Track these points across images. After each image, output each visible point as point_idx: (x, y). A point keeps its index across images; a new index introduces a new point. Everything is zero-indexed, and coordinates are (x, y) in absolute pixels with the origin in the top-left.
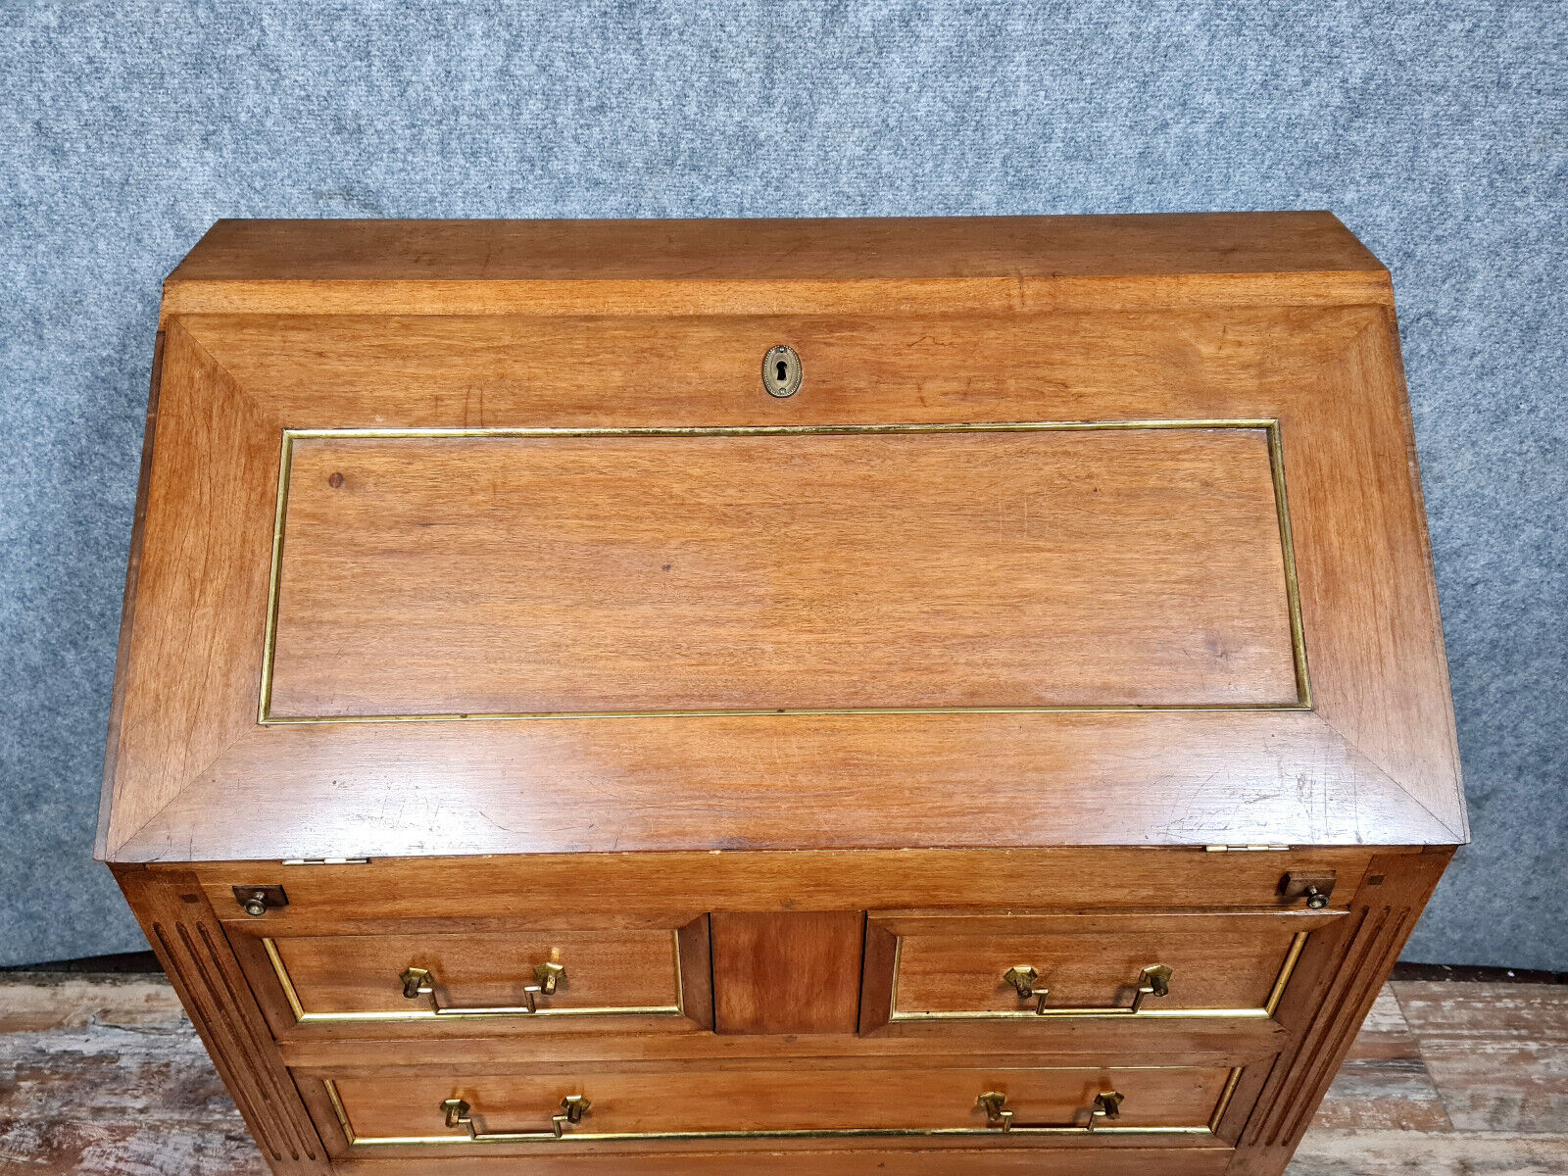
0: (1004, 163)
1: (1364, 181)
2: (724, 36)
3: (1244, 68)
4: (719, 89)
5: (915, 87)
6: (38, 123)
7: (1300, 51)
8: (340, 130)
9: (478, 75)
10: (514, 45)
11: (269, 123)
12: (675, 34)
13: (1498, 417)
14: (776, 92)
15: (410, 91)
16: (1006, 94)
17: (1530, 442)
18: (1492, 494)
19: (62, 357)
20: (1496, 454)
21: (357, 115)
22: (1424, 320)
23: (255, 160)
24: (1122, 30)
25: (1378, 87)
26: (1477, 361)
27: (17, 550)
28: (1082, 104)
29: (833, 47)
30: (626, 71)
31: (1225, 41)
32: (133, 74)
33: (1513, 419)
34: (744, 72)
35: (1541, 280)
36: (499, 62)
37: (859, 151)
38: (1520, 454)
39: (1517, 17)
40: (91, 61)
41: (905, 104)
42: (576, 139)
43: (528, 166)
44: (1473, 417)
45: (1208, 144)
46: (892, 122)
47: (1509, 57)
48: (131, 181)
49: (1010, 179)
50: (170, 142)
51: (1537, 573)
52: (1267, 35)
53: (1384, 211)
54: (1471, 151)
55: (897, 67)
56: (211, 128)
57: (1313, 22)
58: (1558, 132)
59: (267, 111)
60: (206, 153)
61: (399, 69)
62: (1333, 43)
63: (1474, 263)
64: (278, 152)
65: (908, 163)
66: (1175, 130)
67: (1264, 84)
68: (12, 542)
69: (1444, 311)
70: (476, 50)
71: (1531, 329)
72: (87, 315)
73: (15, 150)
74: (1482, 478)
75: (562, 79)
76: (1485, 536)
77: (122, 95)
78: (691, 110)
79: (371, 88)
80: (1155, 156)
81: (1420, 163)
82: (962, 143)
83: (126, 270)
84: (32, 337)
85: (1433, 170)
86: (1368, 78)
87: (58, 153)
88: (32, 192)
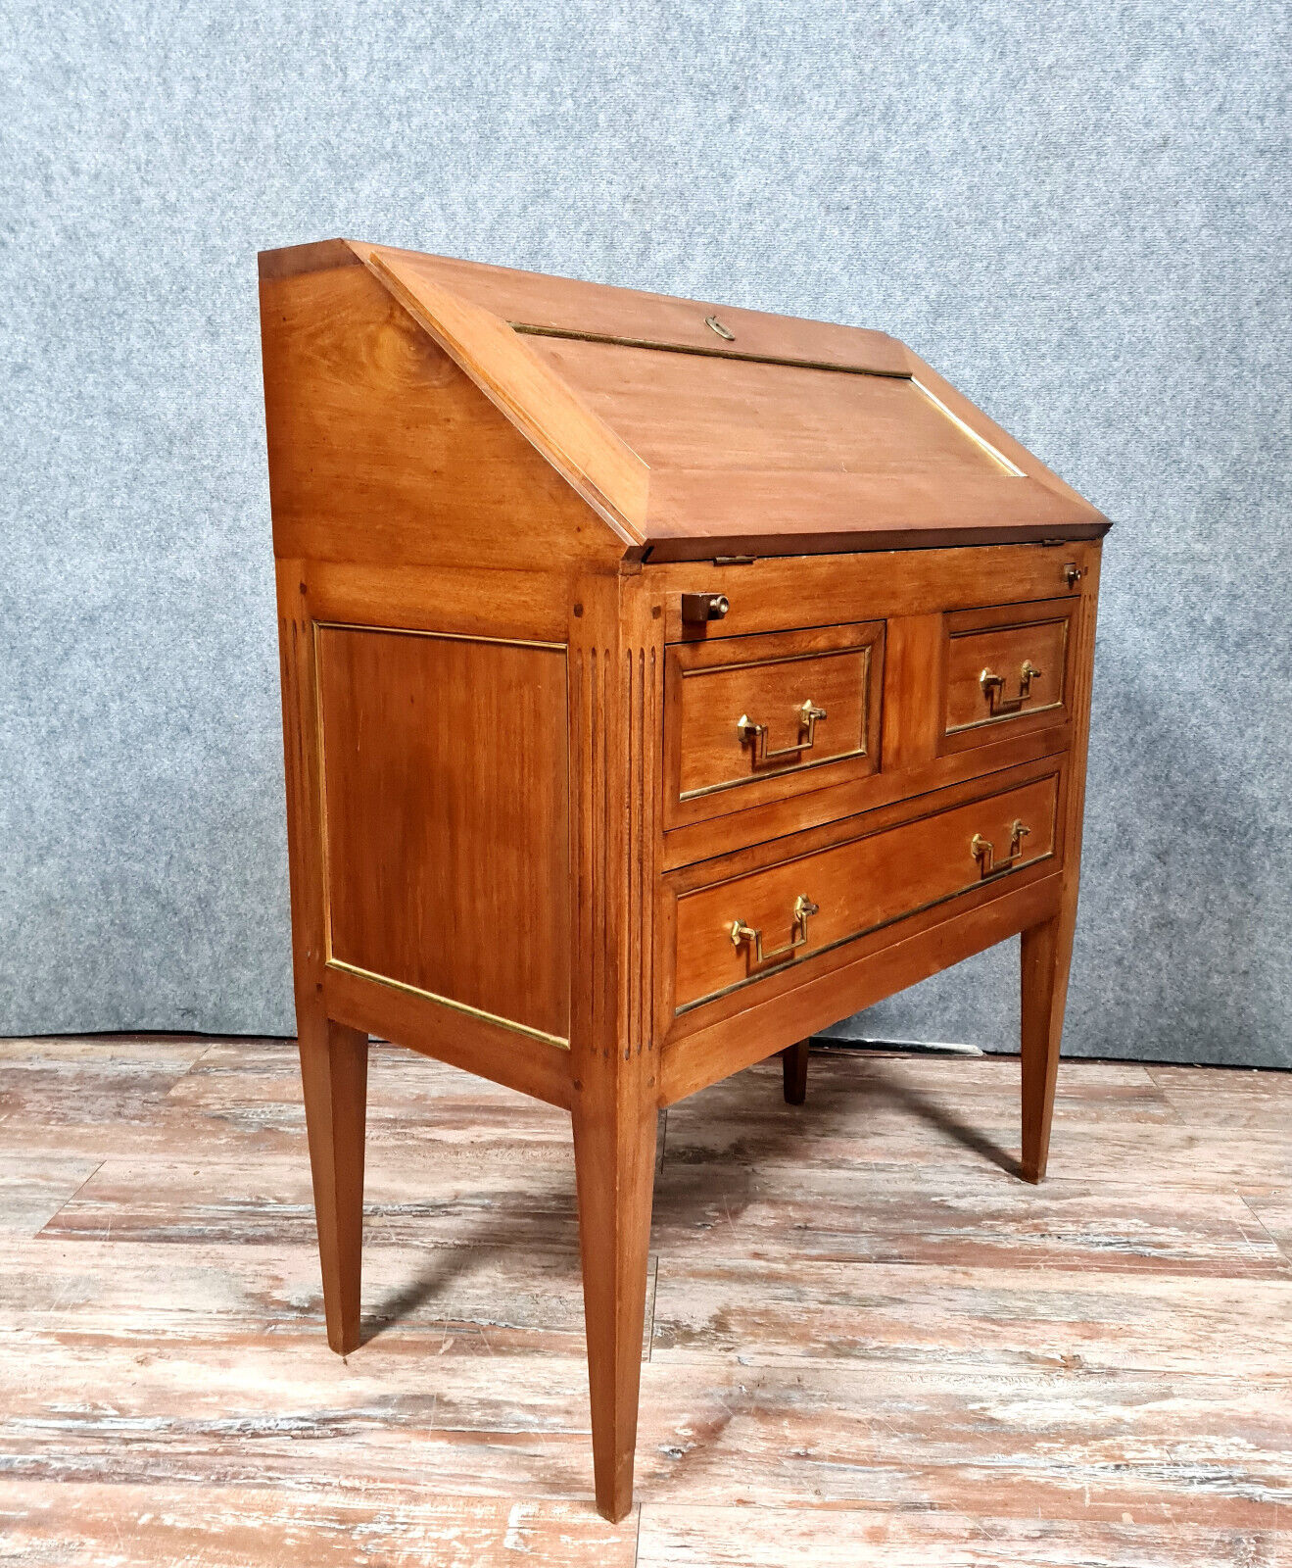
3: (871, 292)
6: (209, 318)
7: (899, 282)
19: (181, 468)
24: (799, 269)
25: (946, 299)
27: (106, 615)
29: (643, 273)
31: (858, 277)
47: (1010, 280)
51: (1138, 632)
52: (880, 274)
53: (967, 373)
54: (1007, 334)
57: (903, 266)
58: (1050, 320)
62: (916, 277)
63: (1028, 402)
67: (884, 301)
68: (105, 608)
71: (1074, 444)
73: (191, 334)
85: (989, 345)
86: (940, 294)
87: (215, 335)
88: (193, 359)
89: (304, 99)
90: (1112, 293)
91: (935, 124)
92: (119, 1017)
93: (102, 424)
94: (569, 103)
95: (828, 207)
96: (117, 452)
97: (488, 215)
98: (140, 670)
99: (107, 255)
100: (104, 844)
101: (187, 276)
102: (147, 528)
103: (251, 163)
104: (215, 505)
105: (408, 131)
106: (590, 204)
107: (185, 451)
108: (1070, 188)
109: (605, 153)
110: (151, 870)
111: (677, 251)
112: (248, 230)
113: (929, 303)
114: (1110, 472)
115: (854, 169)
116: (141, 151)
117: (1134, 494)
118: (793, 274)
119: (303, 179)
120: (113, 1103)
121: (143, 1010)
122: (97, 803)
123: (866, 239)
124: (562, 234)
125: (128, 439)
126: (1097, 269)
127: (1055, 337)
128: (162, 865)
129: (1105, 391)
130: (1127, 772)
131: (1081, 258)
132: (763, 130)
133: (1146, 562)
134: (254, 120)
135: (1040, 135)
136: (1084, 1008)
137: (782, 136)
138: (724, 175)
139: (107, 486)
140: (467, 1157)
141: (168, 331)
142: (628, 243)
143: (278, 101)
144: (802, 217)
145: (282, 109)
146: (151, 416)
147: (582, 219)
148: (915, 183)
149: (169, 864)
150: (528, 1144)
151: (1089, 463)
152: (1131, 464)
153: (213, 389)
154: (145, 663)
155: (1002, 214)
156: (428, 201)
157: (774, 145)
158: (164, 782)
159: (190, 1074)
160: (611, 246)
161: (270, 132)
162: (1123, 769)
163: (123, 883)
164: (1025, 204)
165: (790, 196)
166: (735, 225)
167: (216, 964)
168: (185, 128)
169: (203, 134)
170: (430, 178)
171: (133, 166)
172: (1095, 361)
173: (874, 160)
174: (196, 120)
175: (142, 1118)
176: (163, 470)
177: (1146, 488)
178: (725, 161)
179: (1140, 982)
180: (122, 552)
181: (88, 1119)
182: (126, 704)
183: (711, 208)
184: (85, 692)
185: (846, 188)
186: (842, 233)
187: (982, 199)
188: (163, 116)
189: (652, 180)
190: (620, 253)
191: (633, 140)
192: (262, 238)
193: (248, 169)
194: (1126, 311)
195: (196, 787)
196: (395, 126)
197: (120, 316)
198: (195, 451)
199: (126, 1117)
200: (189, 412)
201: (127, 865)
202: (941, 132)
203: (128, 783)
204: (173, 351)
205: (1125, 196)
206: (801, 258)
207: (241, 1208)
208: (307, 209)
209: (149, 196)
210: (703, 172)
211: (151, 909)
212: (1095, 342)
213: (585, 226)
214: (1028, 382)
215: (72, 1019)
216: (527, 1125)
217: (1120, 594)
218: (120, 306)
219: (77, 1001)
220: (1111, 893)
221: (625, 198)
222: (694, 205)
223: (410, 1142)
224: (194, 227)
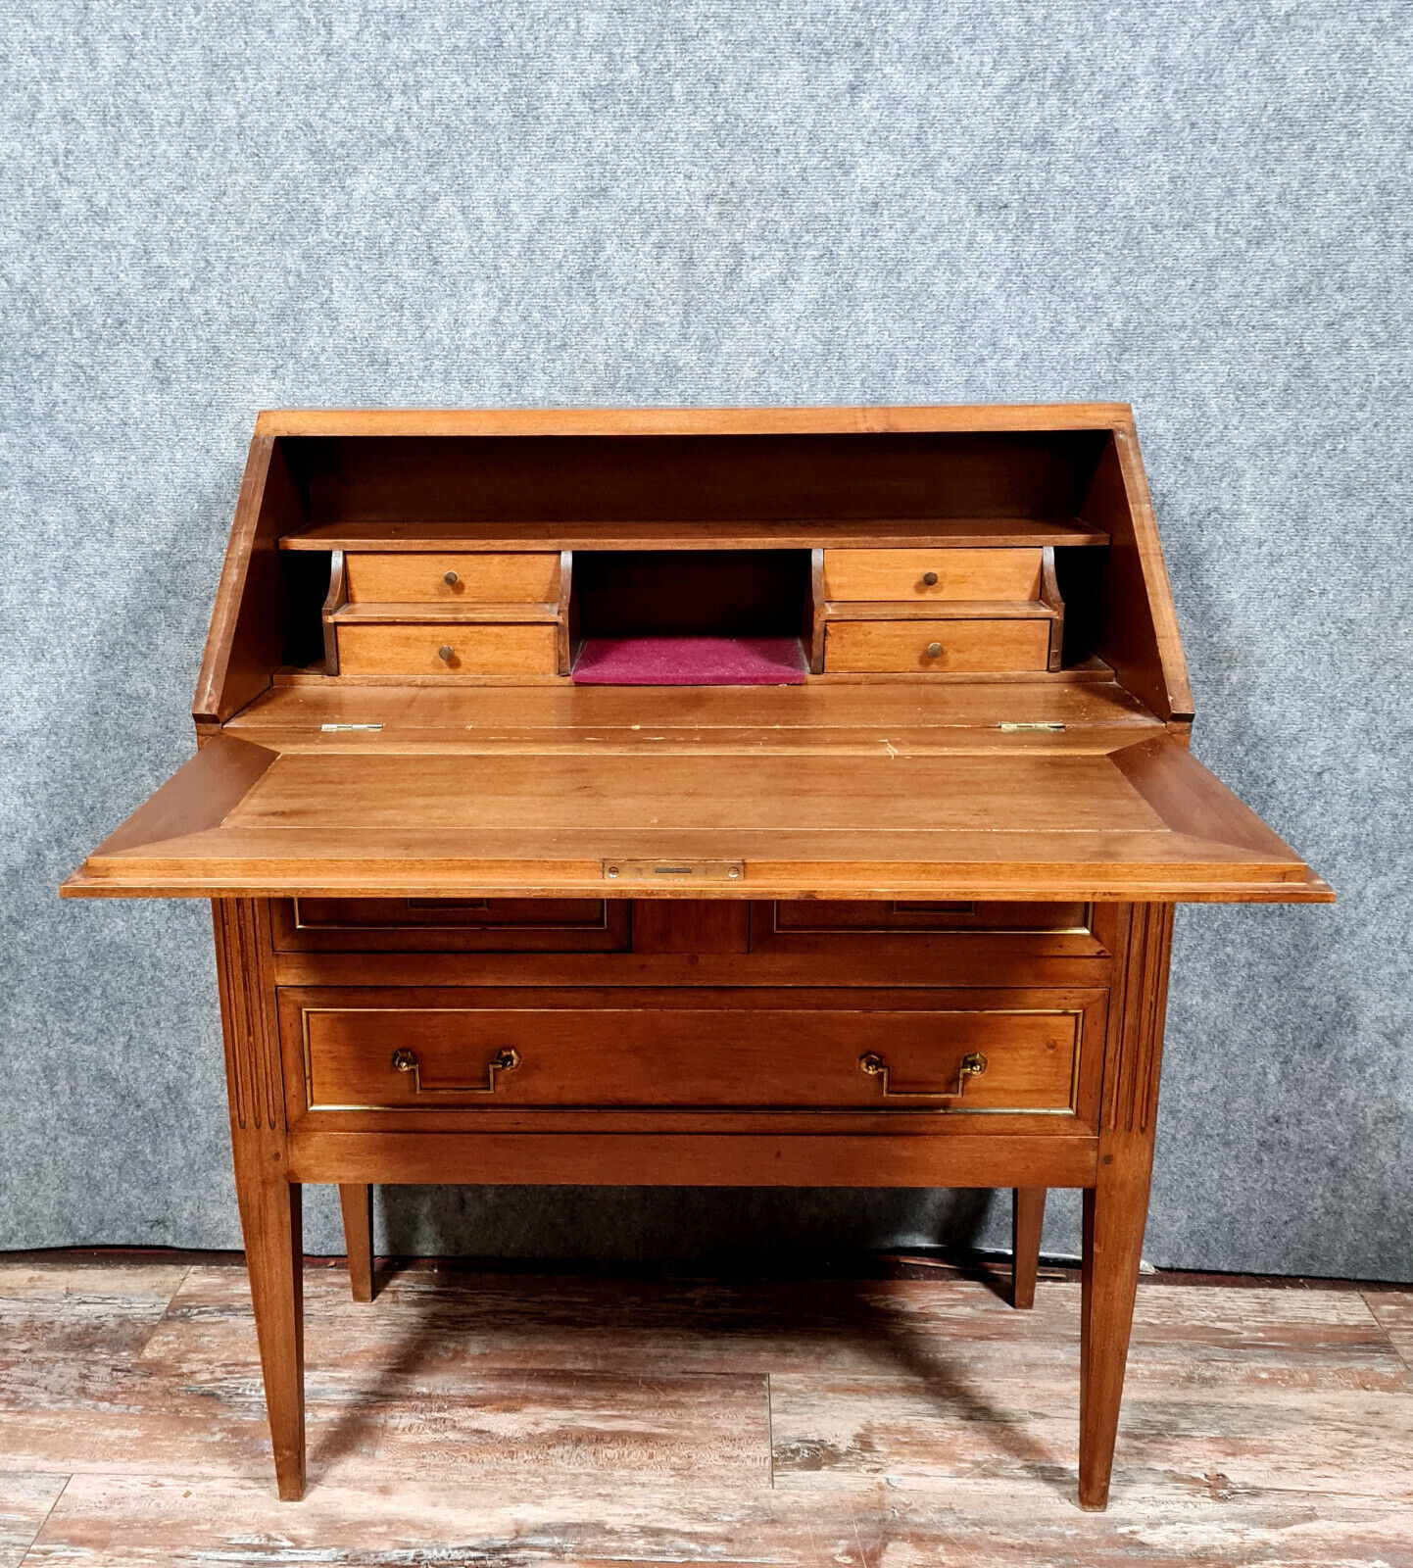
0: (863, 384)
1: (1140, 400)
2: (655, 291)
3: (1034, 319)
4: (649, 329)
5: (792, 327)
6: (157, 360)
7: (1073, 305)
8: (372, 363)
9: (477, 323)
10: (506, 301)
11: (322, 359)
12: (620, 291)
13: (1296, 601)
14: (691, 330)
15: (428, 333)
16: (860, 333)
17: (1328, 623)
18: (1312, 678)
19: (125, 554)
20: (1304, 637)
21: (387, 351)
22: (1214, 515)
23: (308, 387)
24: (940, 289)
25: (1135, 328)
26: (1265, 549)
28: (917, 341)
29: (732, 298)
30: (583, 318)
31: (1018, 299)
32: (234, 322)
33: (1310, 602)
34: (669, 319)
35: (1296, 477)
36: (493, 313)
37: (753, 374)
38: (1325, 636)
39: (1224, 274)
40: (207, 313)
41: (786, 340)
42: (543, 370)
43: (506, 391)
44: (1275, 602)
45: (1018, 375)
46: (777, 353)
47: (1223, 303)
48: (214, 403)
49: (868, 397)
50: (248, 373)
51: (1374, 759)
52: (1048, 294)
53: (1161, 424)
54: (1216, 374)
55: (778, 314)
56: (280, 362)
57: (1079, 283)
58: (1275, 357)
59: (323, 350)
60: (273, 382)
61: (422, 317)
62: (1097, 298)
63: (1240, 463)
64: (325, 381)
65: (791, 384)
66: (991, 364)
67: (1052, 330)
69: (1228, 506)
70: (478, 305)
71: (1300, 519)
72: (153, 513)
73: (134, 381)
74: (1298, 661)
75: (537, 326)
76: (1316, 720)
77: (223, 338)
78: (629, 345)
79: (401, 332)
80: (978, 383)
81: (1179, 385)
82: (830, 368)
83: (193, 475)
84: (106, 536)
85: (1191, 390)
86: (1127, 322)
87: (166, 382)
88: (137, 414)
89: (275, 66)
90: (1360, 322)
91: (1125, 92)
92: (72, 1230)
93: (22, 499)
94: (633, 69)
95: (980, 205)
96: (41, 534)
97: (525, 224)
98: (82, 810)
99: (18, 278)
100: (45, 1023)
101: (126, 305)
102: (84, 631)
103: (206, 154)
104: (172, 601)
105: (416, 108)
106: (661, 206)
107: (130, 532)
108: (1308, 179)
109: (682, 137)
110: (106, 1054)
111: (777, 269)
112: (204, 244)
113: (1113, 332)
114: (1346, 554)
115: (1016, 154)
116: (57, 138)
117: (1376, 585)
118: (931, 296)
119: (276, 175)
120: (73, 1371)
121: (101, 1222)
122: (34, 972)
123: (1030, 248)
124: (625, 245)
125: (56, 517)
126: (1341, 289)
127: (1281, 379)
128: (119, 1048)
129: (1344, 450)
130: (1352, 933)
131: (1319, 275)
132: (893, 102)
133: (1389, 671)
134: (209, 95)
135: (1270, 109)
136: (1286, 1218)
137: (922, 109)
138: (841, 165)
139: (30, 577)
140: (524, 1462)
141: (103, 377)
142: (712, 261)
143: (240, 68)
144: (945, 218)
145: (245, 80)
146: (87, 488)
147: (650, 227)
148: (1099, 172)
149: (127, 1046)
150: (599, 1438)
151: (1318, 545)
152: (1375, 545)
153: (165, 454)
154: (88, 802)
155: (1214, 215)
156: (444, 203)
157: (910, 122)
158: (118, 947)
159: (167, 1319)
160: (690, 263)
161: (230, 111)
162: (1346, 931)
163: (71, 1069)
164: (1247, 202)
165: (930, 193)
166: (855, 231)
167: (191, 1165)
168: (116, 106)
169: (141, 115)
170: (446, 172)
171: (46, 158)
172: (1332, 412)
173: (1043, 141)
174: (131, 94)
175: (111, 1398)
176: (104, 557)
177: (1394, 576)
178: (842, 145)
179: (1357, 1187)
180: (53, 661)
181: (44, 1399)
182: (66, 853)
183: (823, 210)
184: (12, 838)
185: (1004, 179)
186: (998, 240)
187: (1188, 195)
188: (86, 90)
189: (746, 172)
190: (701, 272)
191: (719, 119)
192: (224, 254)
193: (202, 162)
194: (1377, 346)
195: (160, 953)
196: (398, 101)
197: (38, 357)
198: (144, 534)
199: (92, 1397)
200: (134, 483)
201: (75, 1048)
202: (1137, 103)
203: (72, 948)
204: (111, 403)
205: (1382, 190)
206: (942, 275)
207: (248, 1556)
208: (283, 216)
209: (70, 197)
210: (814, 161)
211: (109, 1102)
212: (1334, 386)
213: (655, 236)
214: (1243, 437)
215: (14, 1233)
216: (596, 1404)
217: (1353, 711)
218: (37, 344)
219: (18, 1212)
220: (1325, 1081)
221: (709, 197)
222: (800, 207)
223: (451, 1435)
224: (133, 242)
